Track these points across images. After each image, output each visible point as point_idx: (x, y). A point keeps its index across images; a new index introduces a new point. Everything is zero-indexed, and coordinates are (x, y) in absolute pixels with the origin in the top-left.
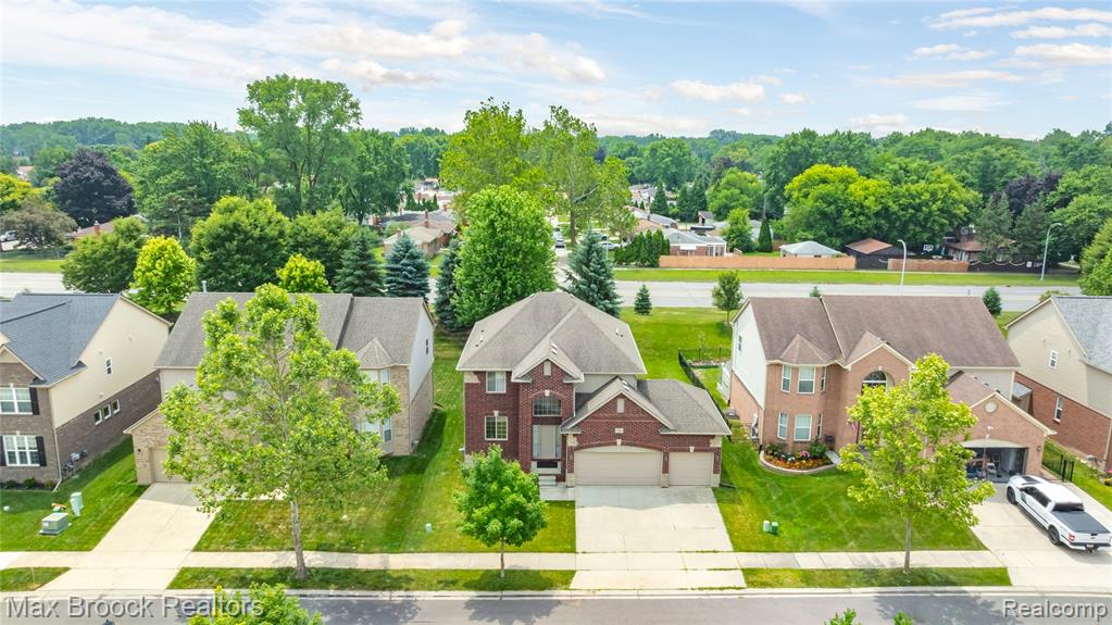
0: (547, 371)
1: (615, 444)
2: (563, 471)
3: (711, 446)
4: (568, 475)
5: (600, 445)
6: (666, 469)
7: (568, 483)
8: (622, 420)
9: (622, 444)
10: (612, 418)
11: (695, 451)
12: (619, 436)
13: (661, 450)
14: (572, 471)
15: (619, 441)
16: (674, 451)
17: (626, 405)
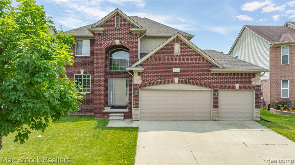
0: (117, 24)
1: (173, 82)
2: (130, 109)
3: (253, 83)
4: (134, 110)
5: (160, 83)
6: (216, 104)
7: (134, 118)
8: (179, 61)
9: (179, 82)
10: (170, 59)
11: (240, 88)
12: (176, 75)
13: (211, 87)
14: (137, 106)
15: (176, 80)
16: (223, 88)
17: (181, 48)
